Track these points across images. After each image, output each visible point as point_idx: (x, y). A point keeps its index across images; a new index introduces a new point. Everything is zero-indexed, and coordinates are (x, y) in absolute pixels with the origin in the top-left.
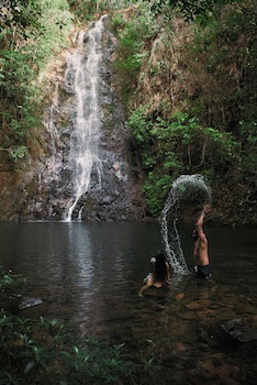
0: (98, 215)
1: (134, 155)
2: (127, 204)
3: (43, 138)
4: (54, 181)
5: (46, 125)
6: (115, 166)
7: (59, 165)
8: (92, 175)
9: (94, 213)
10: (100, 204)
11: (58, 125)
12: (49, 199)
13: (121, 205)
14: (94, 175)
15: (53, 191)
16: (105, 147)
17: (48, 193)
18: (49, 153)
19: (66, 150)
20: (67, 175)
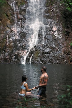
0: (41, 60)
1: (67, 21)
2: (60, 53)
3: (9, 13)
4: (16, 40)
5: (11, 5)
6: (54, 29)
7: (19, 29)
8: (39, 35)
9: (39, 59)
10: (43, 53)
11: (19, 4)
12: (13, 51)
13: (56, 53)
14: (40, 35)
15: (15, 46)
16: (48, 17)
17: (12, 47)
18: (13, 22)
19: (23, 20)
20: (24, 35)
